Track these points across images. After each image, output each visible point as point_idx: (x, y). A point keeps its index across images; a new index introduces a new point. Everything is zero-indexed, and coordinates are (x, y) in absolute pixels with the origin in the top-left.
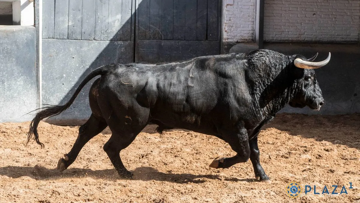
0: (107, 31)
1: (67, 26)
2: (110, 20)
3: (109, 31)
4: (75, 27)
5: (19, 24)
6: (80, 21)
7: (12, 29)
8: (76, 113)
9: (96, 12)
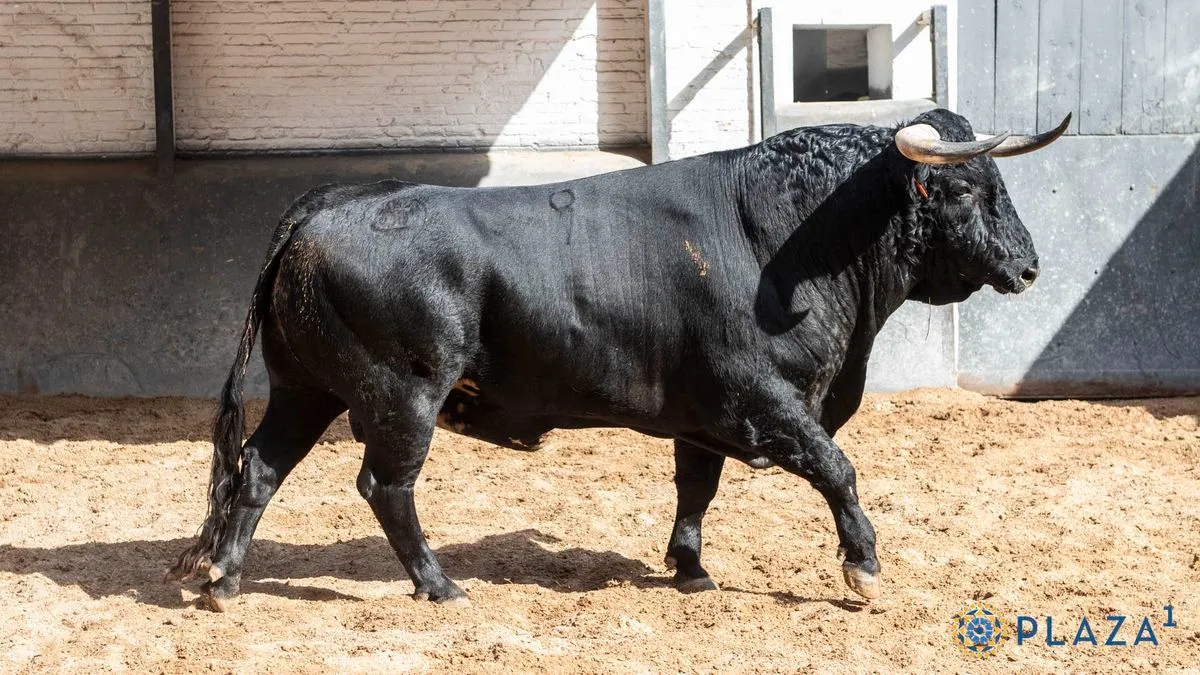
0: (1161, 105)
1: (1032, 93)
2: (1170, 69)
3: (1169, 103)
4: (1059, 98)
5: (887, 94)
6: (1076, 77)
7: (867, 110)
8: (1066, 362)
9: (1124, 46)
